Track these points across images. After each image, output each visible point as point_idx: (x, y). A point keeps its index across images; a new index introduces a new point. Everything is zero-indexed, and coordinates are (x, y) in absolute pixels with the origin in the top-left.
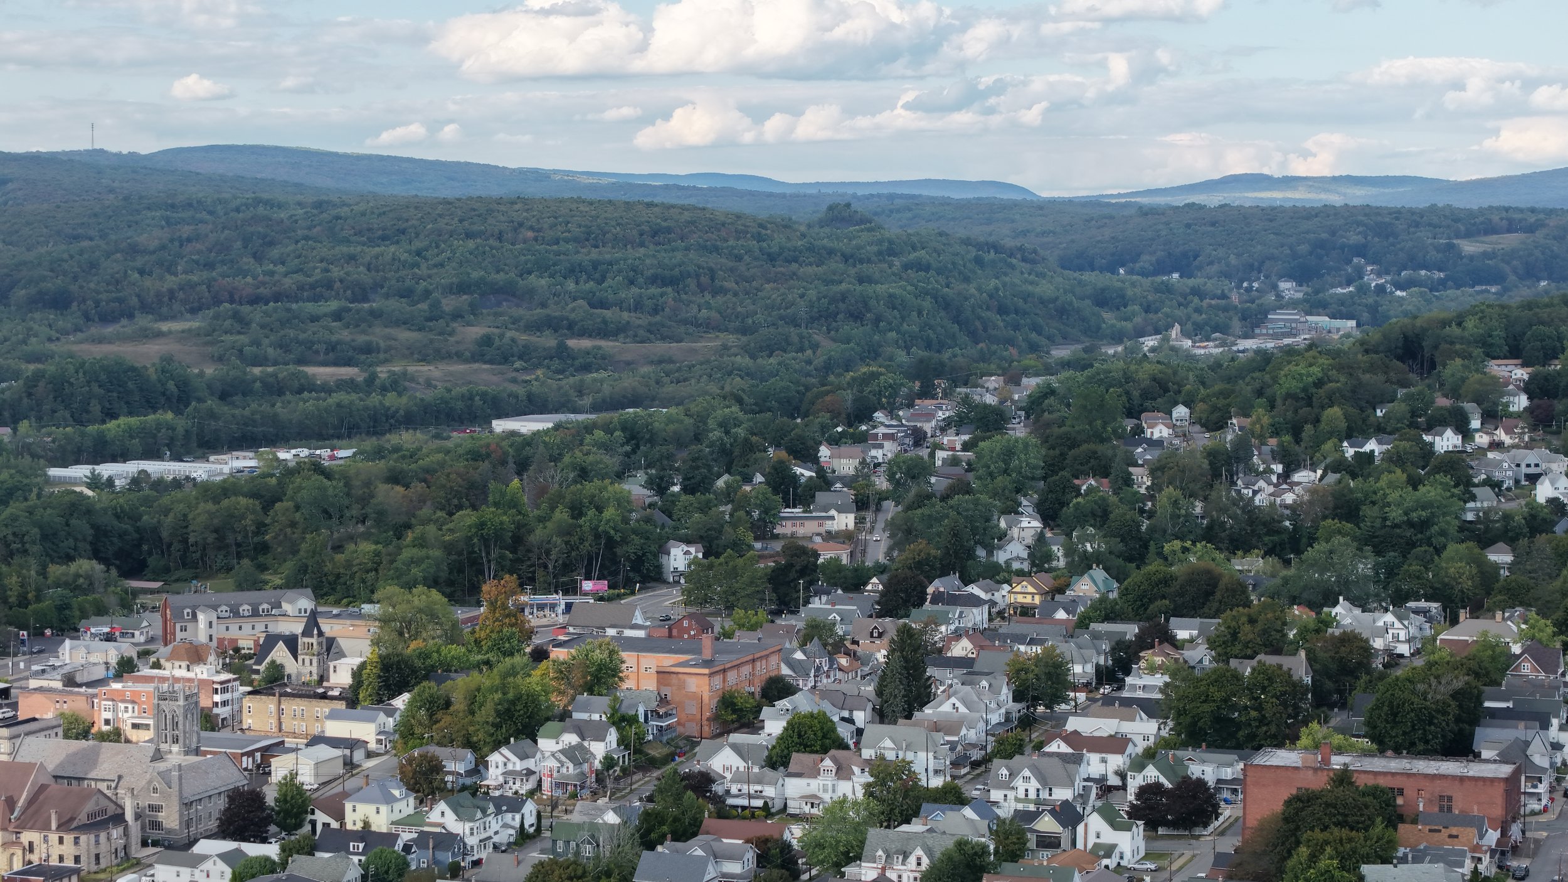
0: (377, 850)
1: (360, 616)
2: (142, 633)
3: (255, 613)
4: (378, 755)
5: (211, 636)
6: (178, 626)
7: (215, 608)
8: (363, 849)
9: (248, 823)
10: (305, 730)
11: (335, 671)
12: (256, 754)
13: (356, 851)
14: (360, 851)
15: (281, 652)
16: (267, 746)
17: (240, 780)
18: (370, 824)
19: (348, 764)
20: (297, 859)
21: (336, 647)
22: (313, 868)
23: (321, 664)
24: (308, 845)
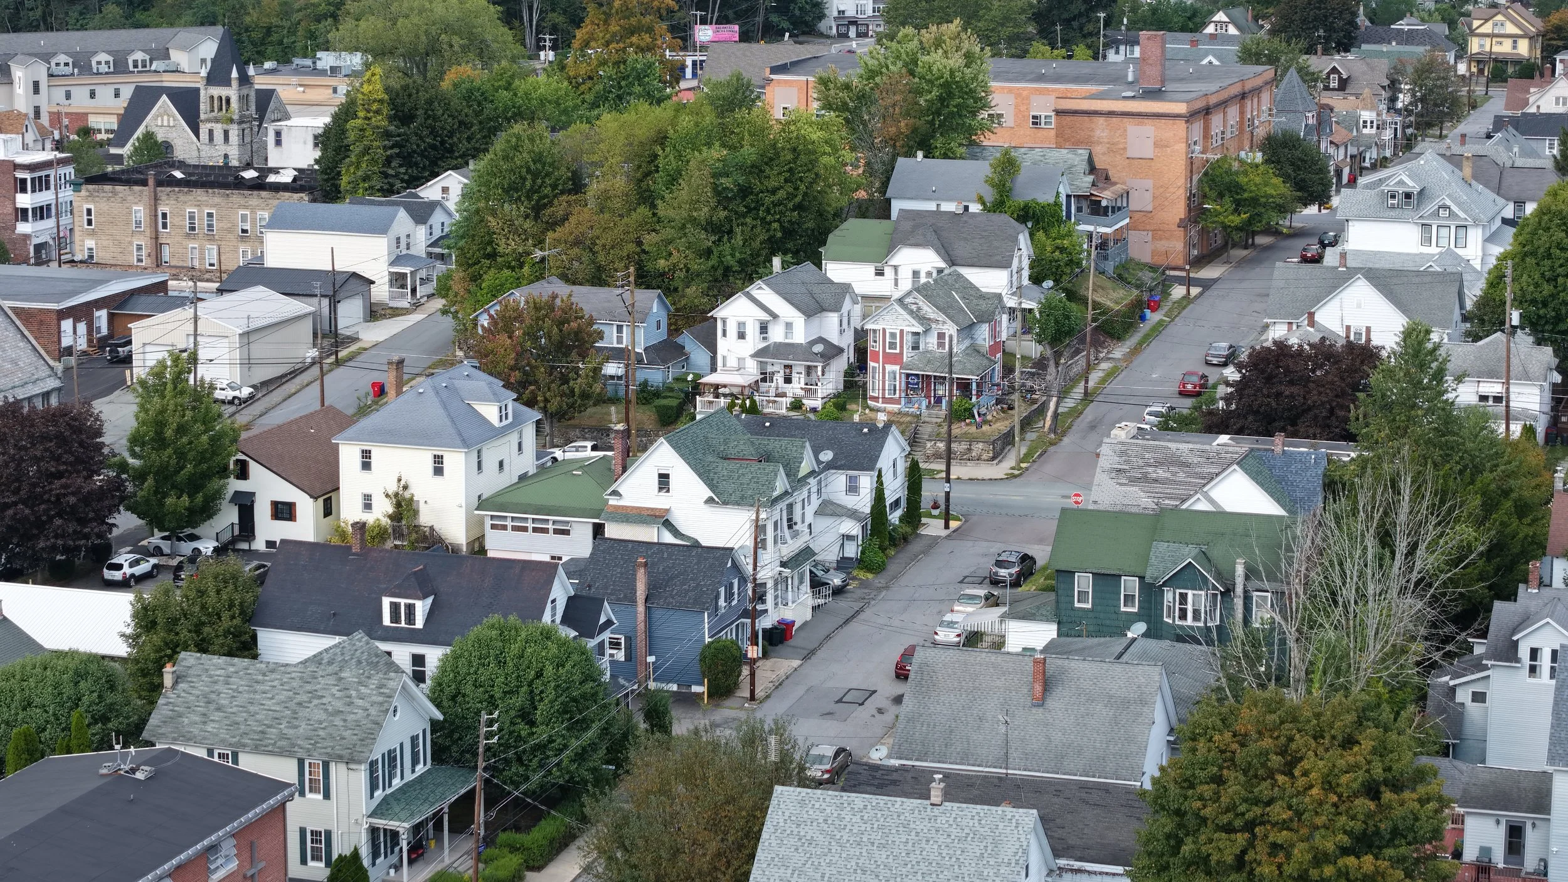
0: (484, 628)
1: (316, 72)
3: (120, 67)
4: (396, 312)
5: (37, 108)
7: (46, 57)
8: (428, 620)
9: (46, 511)
10: (215, 261)
11: (278, 143)
12: (97, 314)
13: (403, 624)
14: (419, 624)
15: (165, 118)
16: (124, 293)
17: (38, 379)
18: (414, 506)
19: (324, 336)
20: (191, 672)
21: (276, 108)
22: (252, 708)
23: (248, 139)
24: (231, 606)
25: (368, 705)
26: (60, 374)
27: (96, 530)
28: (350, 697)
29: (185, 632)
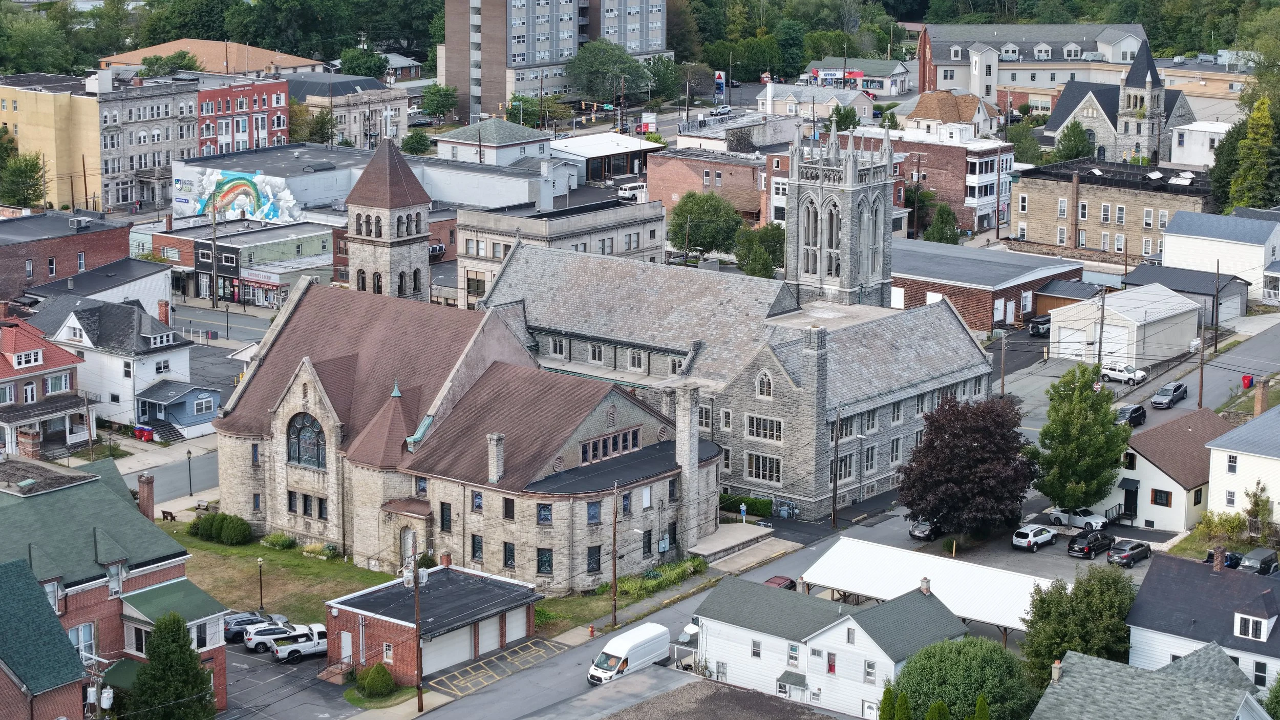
1: (1216, 67)
2: (894, 83)
3: (1057, 56)
4: (1268, 310)
5: (988, 88)
6: (940, 72)
7: (997, 46)
8: (1271, 636)
9: (971, 489)
10: (1122, 247)
11: (1181, 143)
12: (1024, 294)
13: (1250, 637)
14: (1264, 638)
15: (1090, 110)
16: (1047, 278)
17: (973, 366)
18: (1269, 506)
19: (1206, 328)
20: (1075, 668)
21: (1181, 106)
22: (1120, 705)
23: (1156, 132)
24: (1111, 607)
25: (1215, 715)
26: (990, 361)
27: (1010, 507)
28: (1201, 706)
29: (1072, 625)
